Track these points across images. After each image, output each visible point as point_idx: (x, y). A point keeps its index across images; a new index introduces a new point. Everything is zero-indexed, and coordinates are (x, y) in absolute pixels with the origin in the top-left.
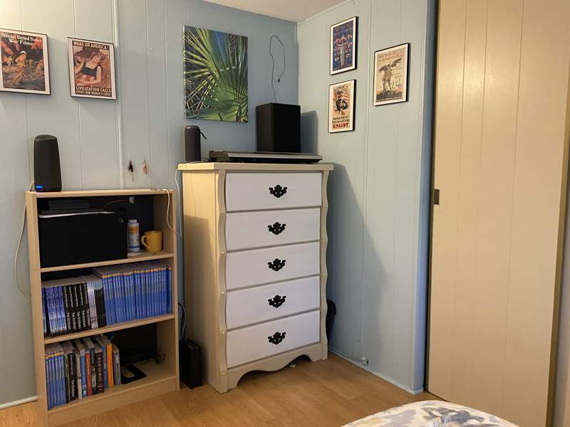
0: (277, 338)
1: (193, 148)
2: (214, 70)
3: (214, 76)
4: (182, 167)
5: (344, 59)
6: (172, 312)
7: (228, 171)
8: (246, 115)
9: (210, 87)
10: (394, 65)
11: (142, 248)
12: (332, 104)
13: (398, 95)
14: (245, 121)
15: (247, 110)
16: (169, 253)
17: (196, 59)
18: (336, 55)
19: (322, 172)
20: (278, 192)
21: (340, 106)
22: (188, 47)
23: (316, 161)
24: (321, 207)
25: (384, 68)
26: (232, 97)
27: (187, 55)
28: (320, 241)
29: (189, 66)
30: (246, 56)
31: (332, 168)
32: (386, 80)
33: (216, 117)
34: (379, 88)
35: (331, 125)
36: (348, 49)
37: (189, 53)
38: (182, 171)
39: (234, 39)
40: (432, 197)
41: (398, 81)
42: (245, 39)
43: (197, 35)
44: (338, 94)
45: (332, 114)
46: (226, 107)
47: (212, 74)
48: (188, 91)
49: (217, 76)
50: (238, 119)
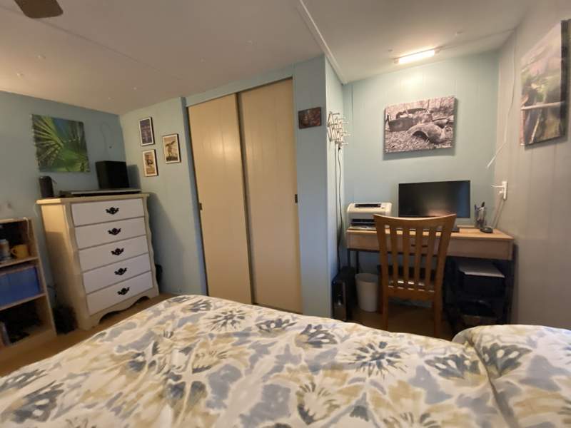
0: (124, 291)
1: (47, 189)
2: (59, 142)
3: (60, 146)
4: (40, 202)
5: (148, 137)
6: (42, 292)
7: (72, 203)
8: (88, 168)
9: (57, 152)
10: (172, 144)
11: (13, 256)
12: (145, 162)
13: (176, 159)
14: (88, 171)
15: (88, 164)
16: (34, 256)
17: (43, 135)
18: (143, 136)
19: (142, 198)
20: (113, 211)
21: (149, 163)
22: (35, 127)
23: (138, 192)
24: (145, 217)
25: (167, 145)
26: (76, 158)
27: (35, 133)
28: (147, 235)
29: (37, 139)
30: (83, 133)
31: (148, 195)
32: (170, 151)
33: (64, 169)
34: (167, 154)
35: (146, 172)
36: (149, 134)
37: (37, 131)
38: (40, 205)
39: (72, 123)
40: (199, 207)
41: (175, 152)
42: (81, 124)
43: (42, 120)
44: (147, 156)
45: (145, 166)
46: (71, 164)
47: (57, 144)
48: (39, 154)
49: (61, 144)
50: (82, 170)
